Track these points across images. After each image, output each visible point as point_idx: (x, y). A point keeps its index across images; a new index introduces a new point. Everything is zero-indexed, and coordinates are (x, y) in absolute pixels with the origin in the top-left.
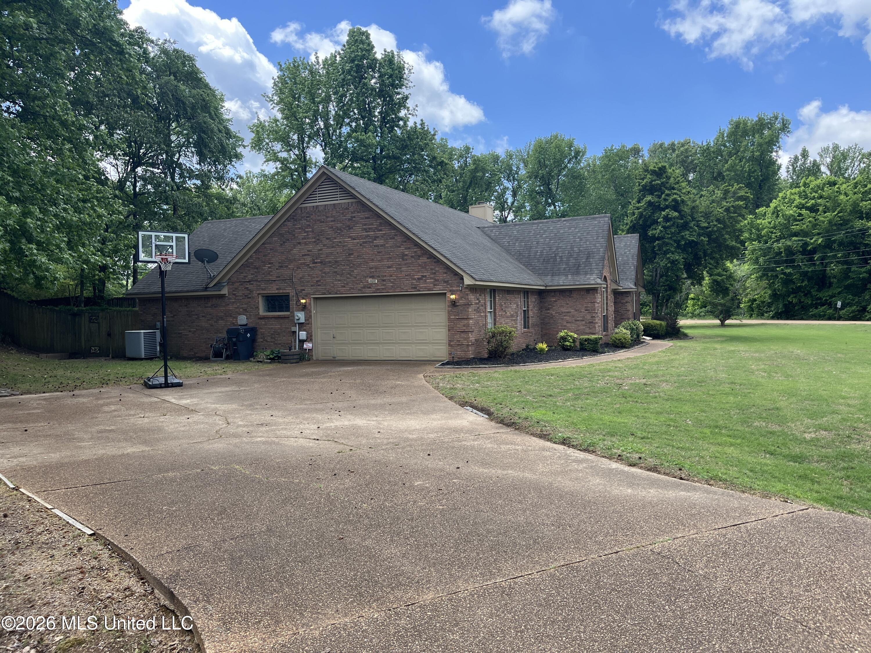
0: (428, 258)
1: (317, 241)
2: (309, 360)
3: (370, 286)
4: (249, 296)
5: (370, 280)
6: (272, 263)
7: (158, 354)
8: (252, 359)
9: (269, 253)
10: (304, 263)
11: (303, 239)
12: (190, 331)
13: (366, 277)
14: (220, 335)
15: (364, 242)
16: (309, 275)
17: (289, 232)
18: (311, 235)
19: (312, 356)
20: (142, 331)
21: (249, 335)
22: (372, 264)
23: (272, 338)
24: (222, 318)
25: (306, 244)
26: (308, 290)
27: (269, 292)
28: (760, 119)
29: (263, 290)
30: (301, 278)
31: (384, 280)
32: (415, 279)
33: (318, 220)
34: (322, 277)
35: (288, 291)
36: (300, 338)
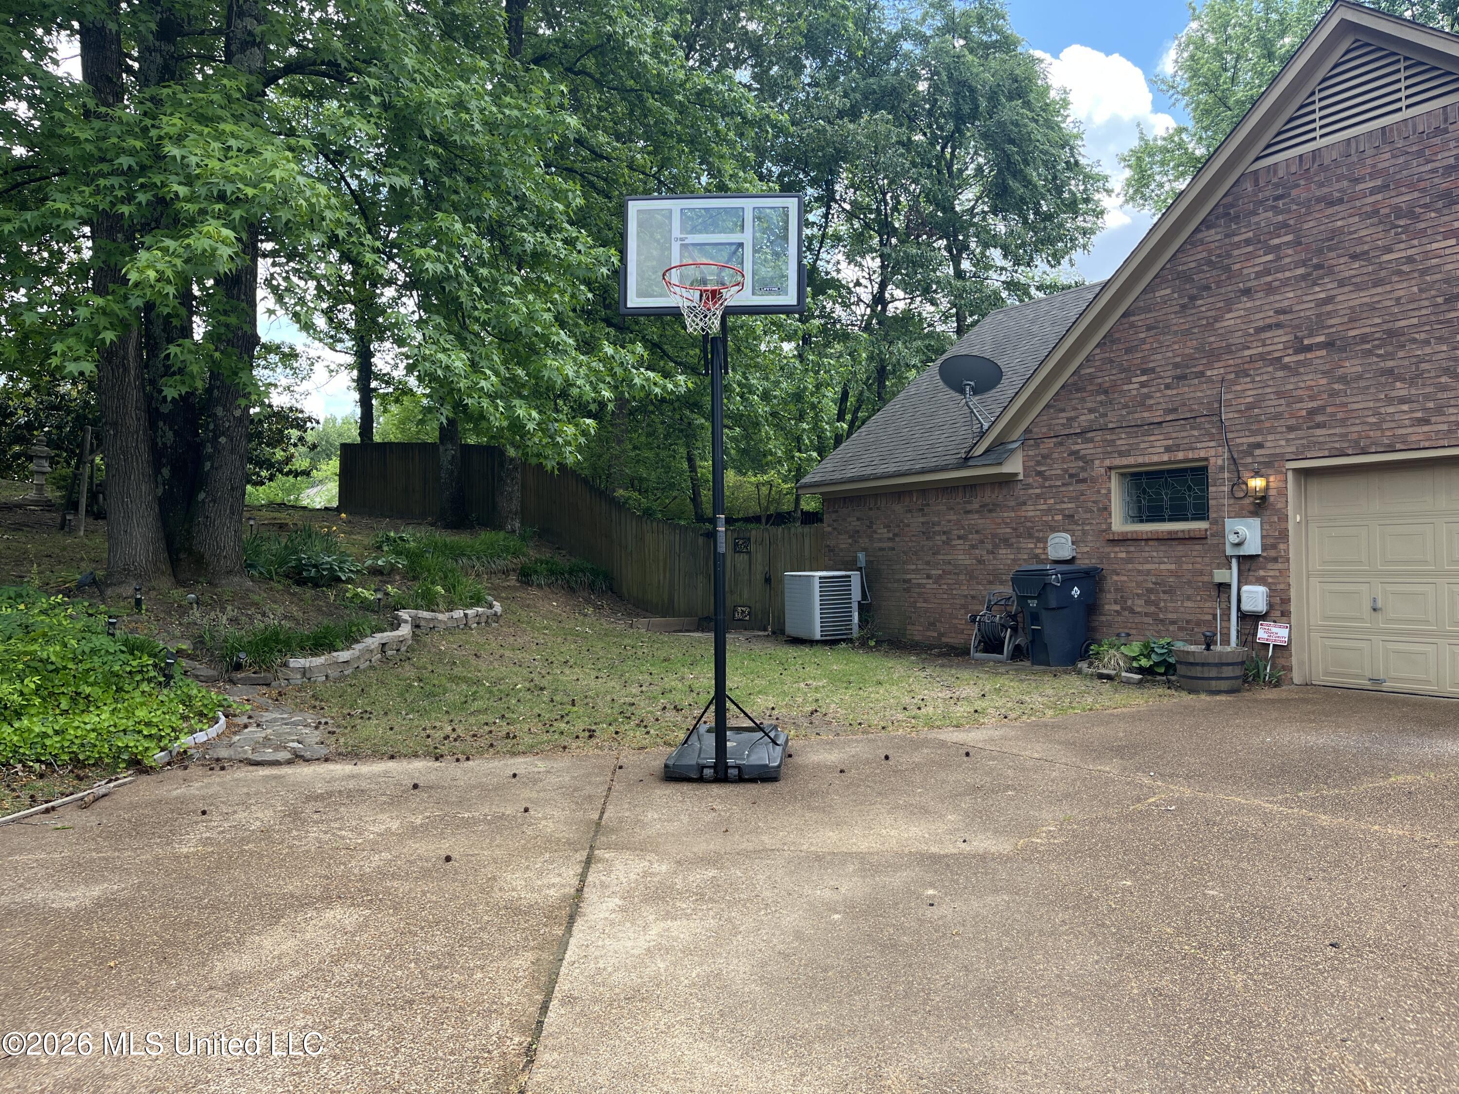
1: (1315, 273)
2: (1278, 685)
4: (1082, 475)
6: (1153, 370)
7: (856, 632)
8: (1083, 665)
9: (1143, 341)
10: (1262, 357)
11: (1259, 275)
12: (929, 577)
14: (1000, 589)
16: (1280, 395)
17: (1210, 263)
18: (1290, 256)
19: (1289, 669)
20: (818, 574)
21: (1076, 592)
23: (1148, 602)
24: (1006, 542)
25: (1270, 290)
26: (1276, 443)
27: (1140, 460)
29: (1121, 454)
30: (1250, 407)
33: (1319, 200)
34: (1333, 394)
35: (1202, 454)
36: (1246, 607)
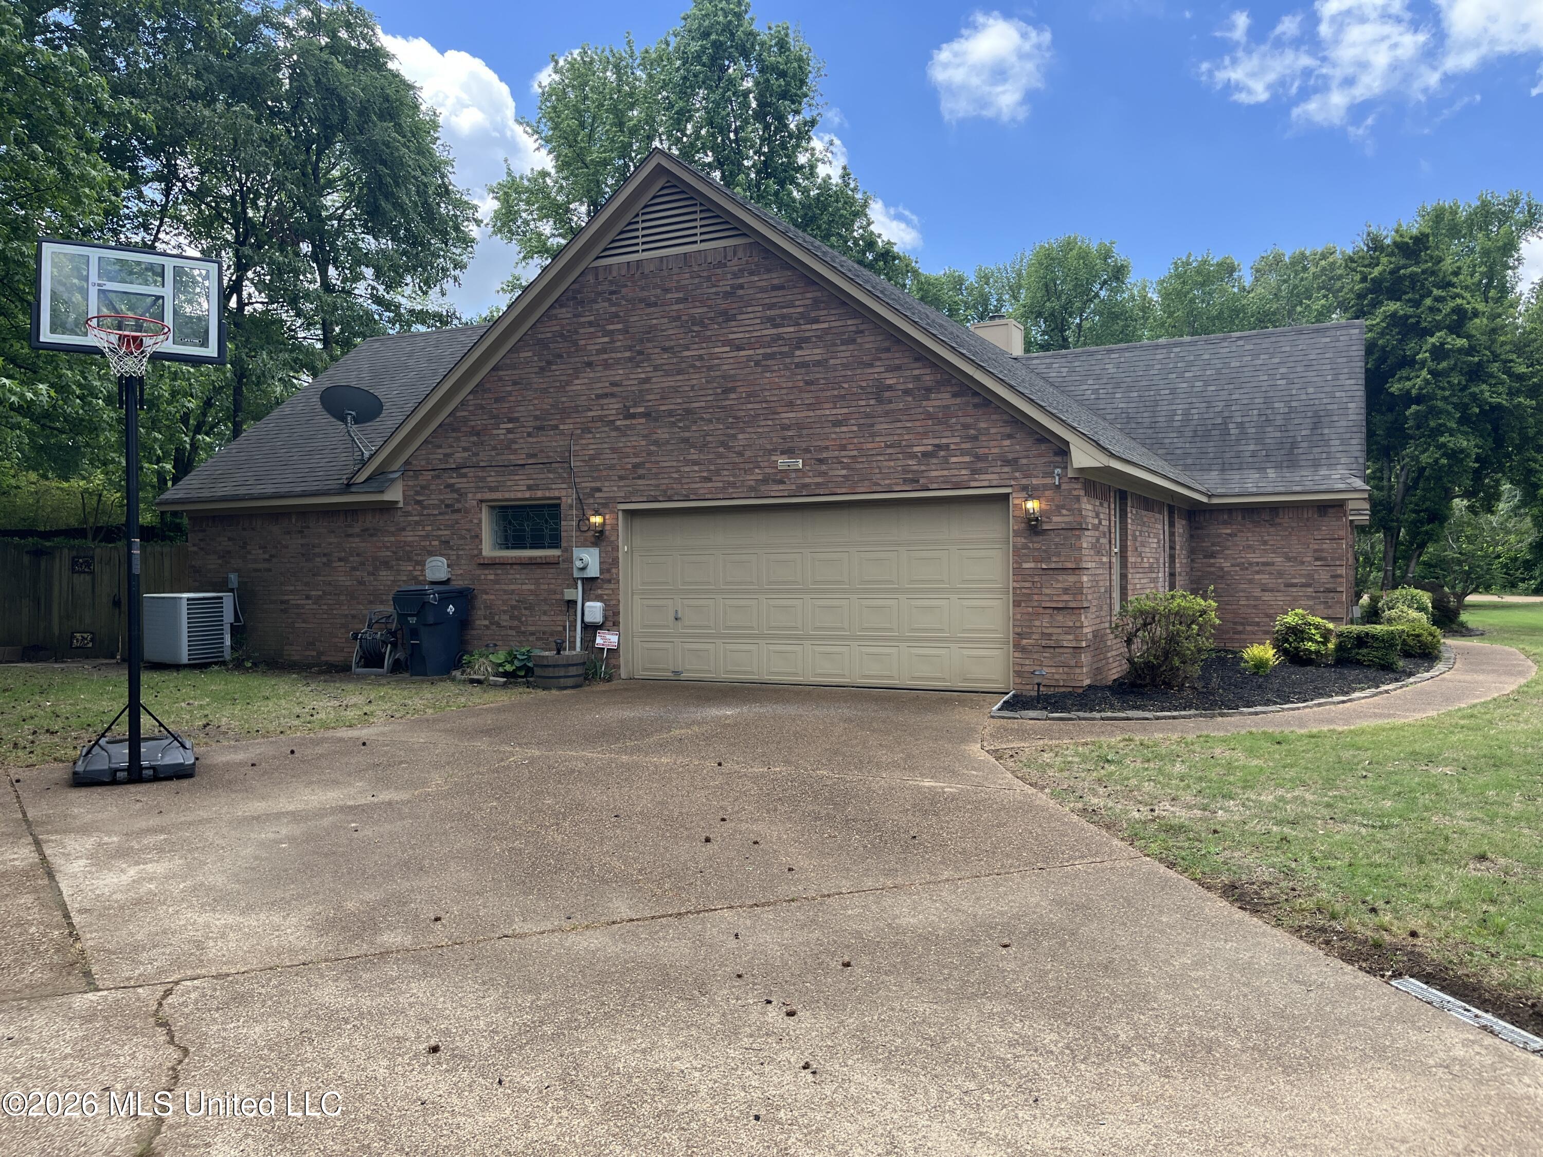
0: (955, 395)
1: (638, 357)
2: (609, 680)
3: (780, 478)
4: (457, 506)
5: (782, 462)
6: (517, 420)
7: (228, 654)
8: (457, 674)
9: (510, 393)
10: (601, 418)
11: (599, 352)
12: (308, 598)
13: (771, 452)
14: (381, 608)
15: (767, 357)
16: (614, 450)
17: (562, 335)
18: (621, 341)
19: (618, 667)
20: (186, 595)
21: (451, 609)
22: (788, 416)
23: (512, 618)
24: (386, 564)
25: (606, 365)
26: (610, 489)
27: (507, 495)
28: (1485, 204)
29: (491, 489)
30: (592, 458)
31: (821, 461)
32: (913, 456)
33: (641, 300)
34: (650, 454)
35: (557, 494)
36: (587, 619)
